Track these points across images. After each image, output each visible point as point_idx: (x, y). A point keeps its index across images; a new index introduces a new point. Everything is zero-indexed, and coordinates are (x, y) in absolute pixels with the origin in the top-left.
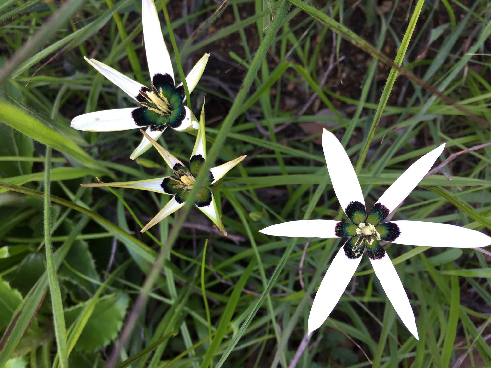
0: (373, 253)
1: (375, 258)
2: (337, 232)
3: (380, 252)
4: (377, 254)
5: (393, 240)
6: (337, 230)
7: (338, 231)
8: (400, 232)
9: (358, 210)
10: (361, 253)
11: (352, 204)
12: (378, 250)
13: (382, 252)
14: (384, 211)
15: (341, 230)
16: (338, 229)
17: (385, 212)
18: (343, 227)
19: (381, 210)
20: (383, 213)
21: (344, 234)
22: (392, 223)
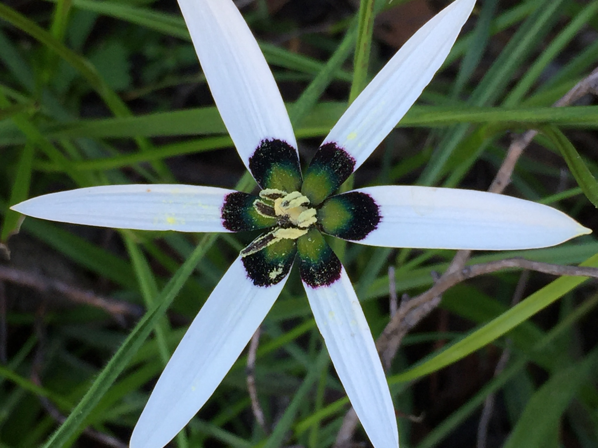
0: (313, 270)
1: (318, 283)
2: (226, 219)
3: (329, 269)
4: (323, 272)
5: (363, 237)
6: (225, 212)
7: (230, 215)
8: (379, 215)
9: (279, 161)
10: (285, 271)
11: (265, 147)
12: (324, 261)
13: (335, 268)
14: (342, 164)
15: (237, 212)
16: (229, 210)
17: (346, 164)
18: (243, 207)
19: (336, 159)
20: (340, 169)
21: (244, 223)
22: (362, 193)
